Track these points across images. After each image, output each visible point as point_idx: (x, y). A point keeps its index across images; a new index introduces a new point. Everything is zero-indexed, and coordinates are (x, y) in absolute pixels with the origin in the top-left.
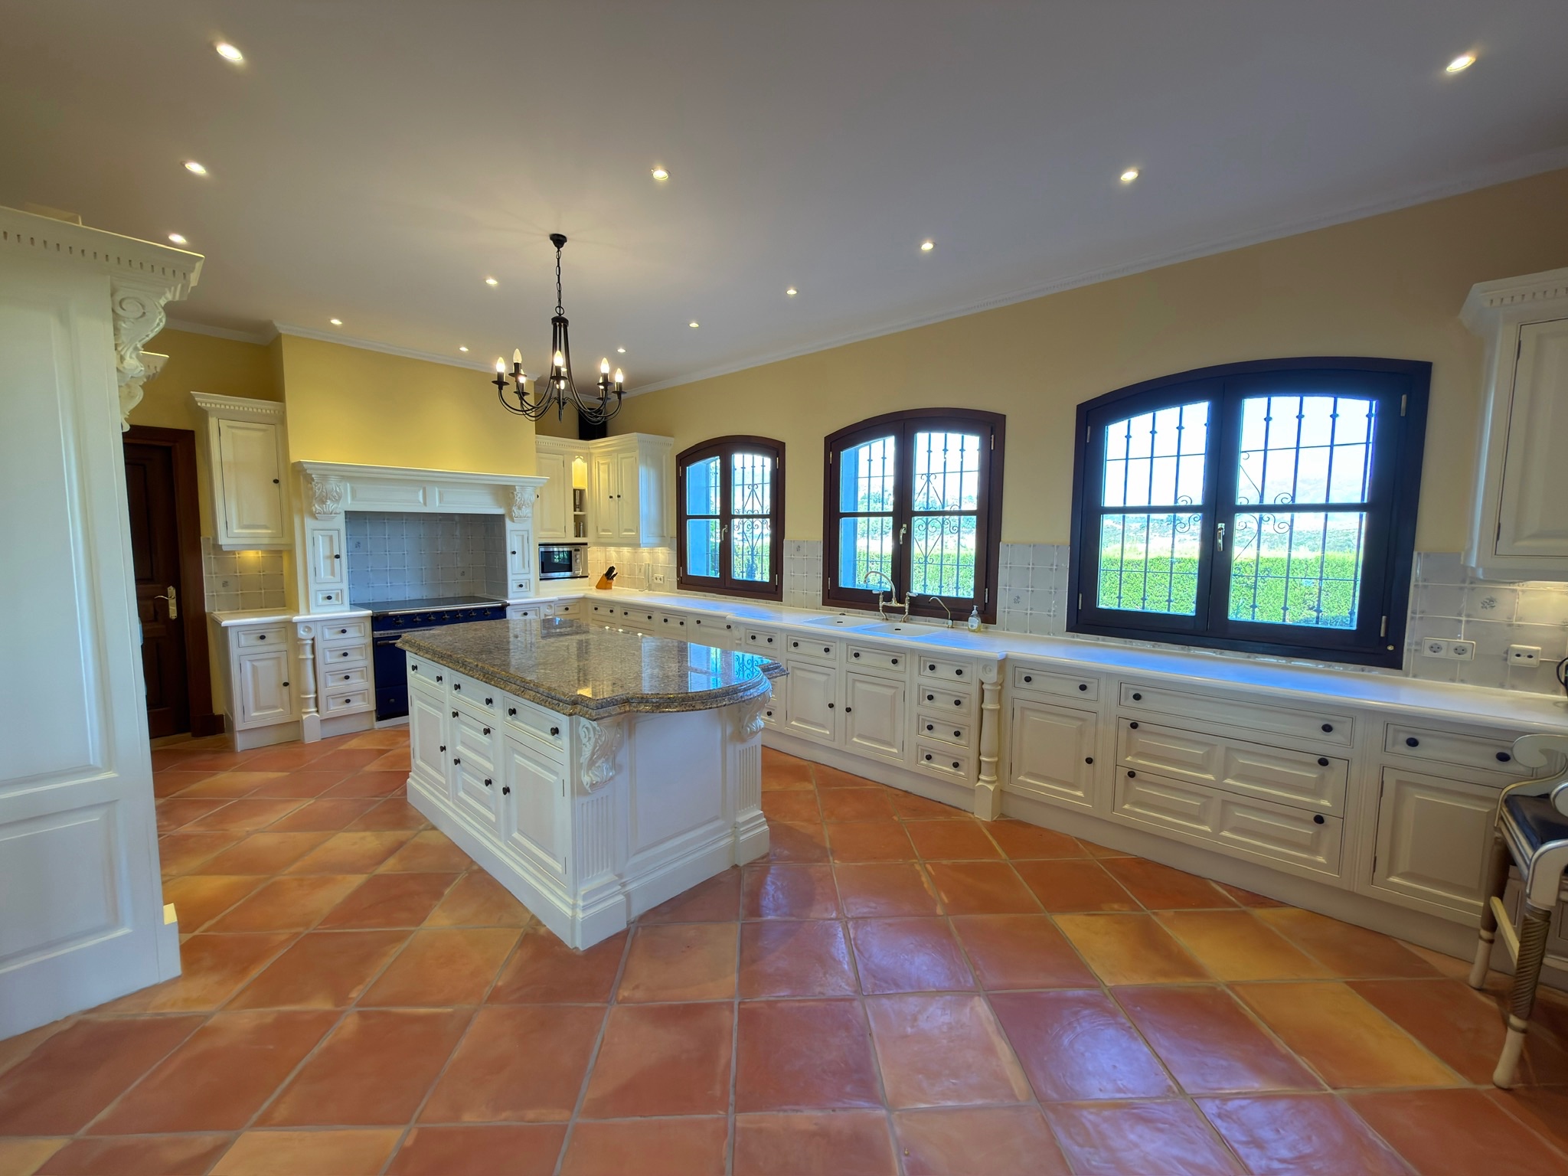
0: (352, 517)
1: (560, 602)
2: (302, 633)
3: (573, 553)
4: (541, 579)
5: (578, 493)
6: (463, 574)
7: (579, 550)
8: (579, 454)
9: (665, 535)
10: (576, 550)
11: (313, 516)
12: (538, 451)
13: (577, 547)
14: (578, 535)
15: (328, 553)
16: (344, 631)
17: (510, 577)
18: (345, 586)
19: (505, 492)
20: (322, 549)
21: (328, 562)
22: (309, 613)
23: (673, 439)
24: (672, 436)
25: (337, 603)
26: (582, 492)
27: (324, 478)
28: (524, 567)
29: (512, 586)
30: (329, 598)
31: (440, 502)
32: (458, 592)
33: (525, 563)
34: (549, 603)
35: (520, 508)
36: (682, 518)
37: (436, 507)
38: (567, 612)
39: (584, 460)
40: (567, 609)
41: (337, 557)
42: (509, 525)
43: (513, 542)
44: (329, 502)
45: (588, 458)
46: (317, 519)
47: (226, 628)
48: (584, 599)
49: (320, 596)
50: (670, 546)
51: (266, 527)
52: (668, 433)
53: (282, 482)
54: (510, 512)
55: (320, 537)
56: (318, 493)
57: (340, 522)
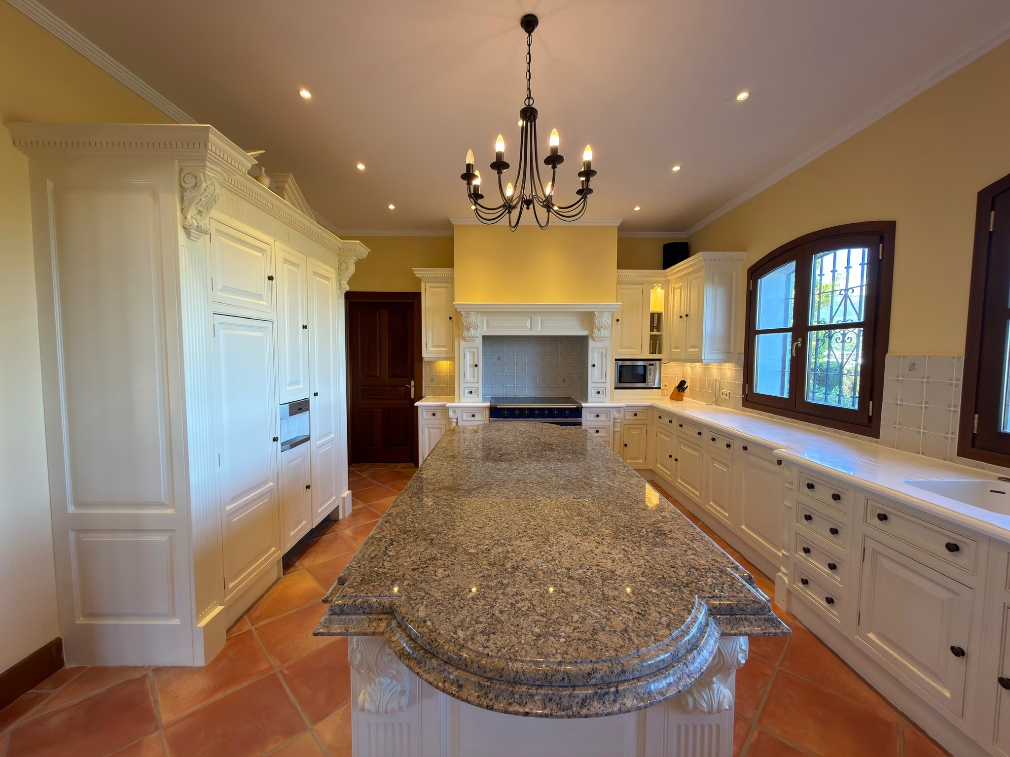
0: (486, 339)
1: (628, 408)
2: (451, 414)
3: (648, 368)
4: (615, 388)
5: (656, 316)
6: (564, 380)
7: (653, 365)
8: (658, 283)
9: (732, 351)
10: (650, 365)
11: (464, 339)
12: (619, 282)
13: (652, 362)
14: (653, 352)
15: (472, 363)
16: (473, 416)
17: (590, 385)
18: (480, 385)
19: (588, 318)
20: (469, 361)
21: (472, 369)
22: (459, 402)
24: (746, 251)
25: (475, 396)
26: (659, 315)
27: (468, 313)
28: (602, 378)
29: (591, 392)
30: (471, 392)
31: (541, 328)
32: (560, 394)
33: (603, 375)
34: (618, 409)
35: (599, 330)
36: (751, 332)
37: (539, 331)
38: (636, 418)
39: (662, 288)
40: (636, 415)
41: (476, 366)
42: (591, 344)
43: (594, 357)
44: (472, 330)
45: (666, 285)
46: (466, 341)
47: (417, 407)
48: (651, 407)
49: (466, 391)
50: (737, 363)
51: (445, 347)
52: (741, 248)
53: (454, 318)
54: (592, 332)
55: (468, 353)
56: (465, 323)
57: (479, 342)
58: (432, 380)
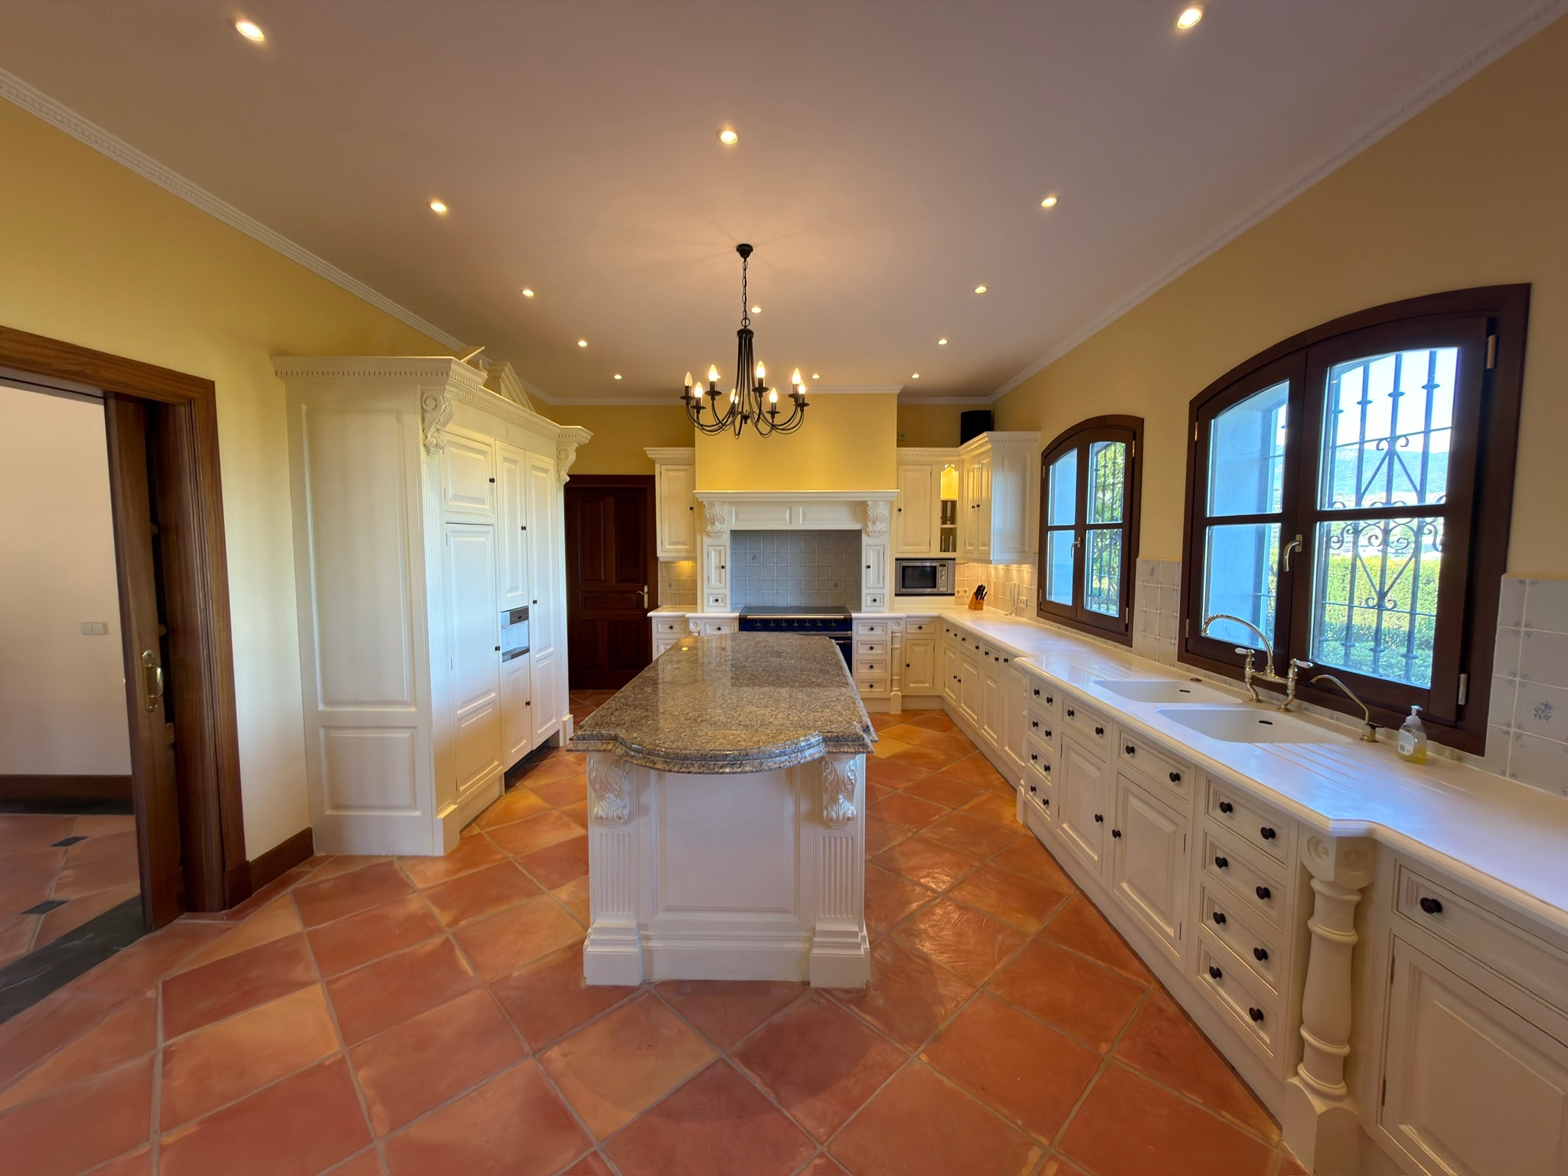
0: (735, 534)
1: (912, 620)
2: (692, 627)
3: (939, 569)
4: (896, 595)
5: (949, 505)
6: (836, 585)
7: (945, 566)
8: (950, 463)
9: (1027, 551)
10: (941, 565)
11: (708, 535)
12: (900, 463)
13: (943, 562)
14: (945, 548)
15: (718, 565)
16: (719, 629)
17: (864, 591)
18: (728, 591)
19: (860, 508)
20: (714, 562)
21: (718, 570)
22: (703, 612)
23: (1040, 433)
24: (1040, 430)
25: (722, 605)
26: (954, 503)
27: (712, 504)
28: (879, 582)
29: (866, 600)
30: (717, 600)
31: (804, 519)
32: (830, 602)
33: (880, 578)
34: (897, 620)
35: (874, 523)
36: (1045, 528)
37: (800, 524)
38: (920, 631)
39: (956, 469)
40: (920, 628)
41: (723, 567)
42: (865, 539)
43: (868, 556)
44: (717, 523)
45: (960, 466)
46: (710, 537)
47: (651, 618)
48: (939, 619)
49: (711, 599)
50: (1033, 564)
51: (684, 544)
52: (1034, 427)
53: (695, 509)
54: (866, 526)
55: (713, 552)
56: (708, 516)
57: (726, 539)
58: (670, 585)
